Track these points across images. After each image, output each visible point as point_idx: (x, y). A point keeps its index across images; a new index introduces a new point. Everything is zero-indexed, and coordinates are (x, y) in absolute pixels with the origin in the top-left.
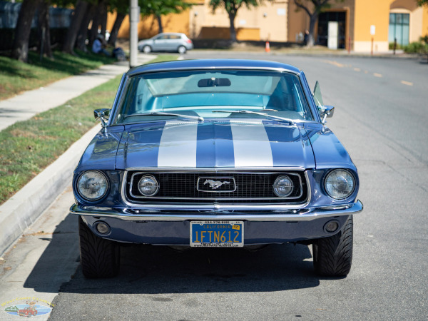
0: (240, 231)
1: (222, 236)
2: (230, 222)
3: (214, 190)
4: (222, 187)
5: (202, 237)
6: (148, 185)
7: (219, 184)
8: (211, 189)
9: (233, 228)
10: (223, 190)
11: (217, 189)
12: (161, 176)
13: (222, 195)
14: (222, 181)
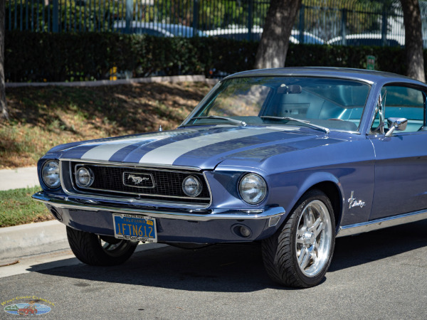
0: (153, 227)
1: (140, 231)
2: (145, 217)
3: (137, 185)
4: (143, 183)
5: (124, 229)
6: (84, 177)
7: (140, 180)
8: (133, 184)
9: (147, 223)
10: (144, 185)
11: (140, 185)
12: (94, 168)
13: (145, 191)
14: (142, 176)
